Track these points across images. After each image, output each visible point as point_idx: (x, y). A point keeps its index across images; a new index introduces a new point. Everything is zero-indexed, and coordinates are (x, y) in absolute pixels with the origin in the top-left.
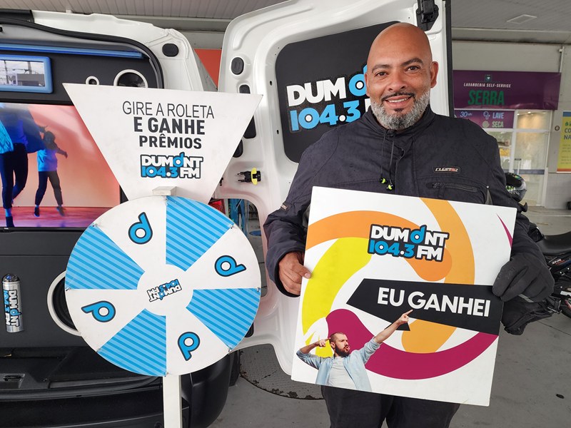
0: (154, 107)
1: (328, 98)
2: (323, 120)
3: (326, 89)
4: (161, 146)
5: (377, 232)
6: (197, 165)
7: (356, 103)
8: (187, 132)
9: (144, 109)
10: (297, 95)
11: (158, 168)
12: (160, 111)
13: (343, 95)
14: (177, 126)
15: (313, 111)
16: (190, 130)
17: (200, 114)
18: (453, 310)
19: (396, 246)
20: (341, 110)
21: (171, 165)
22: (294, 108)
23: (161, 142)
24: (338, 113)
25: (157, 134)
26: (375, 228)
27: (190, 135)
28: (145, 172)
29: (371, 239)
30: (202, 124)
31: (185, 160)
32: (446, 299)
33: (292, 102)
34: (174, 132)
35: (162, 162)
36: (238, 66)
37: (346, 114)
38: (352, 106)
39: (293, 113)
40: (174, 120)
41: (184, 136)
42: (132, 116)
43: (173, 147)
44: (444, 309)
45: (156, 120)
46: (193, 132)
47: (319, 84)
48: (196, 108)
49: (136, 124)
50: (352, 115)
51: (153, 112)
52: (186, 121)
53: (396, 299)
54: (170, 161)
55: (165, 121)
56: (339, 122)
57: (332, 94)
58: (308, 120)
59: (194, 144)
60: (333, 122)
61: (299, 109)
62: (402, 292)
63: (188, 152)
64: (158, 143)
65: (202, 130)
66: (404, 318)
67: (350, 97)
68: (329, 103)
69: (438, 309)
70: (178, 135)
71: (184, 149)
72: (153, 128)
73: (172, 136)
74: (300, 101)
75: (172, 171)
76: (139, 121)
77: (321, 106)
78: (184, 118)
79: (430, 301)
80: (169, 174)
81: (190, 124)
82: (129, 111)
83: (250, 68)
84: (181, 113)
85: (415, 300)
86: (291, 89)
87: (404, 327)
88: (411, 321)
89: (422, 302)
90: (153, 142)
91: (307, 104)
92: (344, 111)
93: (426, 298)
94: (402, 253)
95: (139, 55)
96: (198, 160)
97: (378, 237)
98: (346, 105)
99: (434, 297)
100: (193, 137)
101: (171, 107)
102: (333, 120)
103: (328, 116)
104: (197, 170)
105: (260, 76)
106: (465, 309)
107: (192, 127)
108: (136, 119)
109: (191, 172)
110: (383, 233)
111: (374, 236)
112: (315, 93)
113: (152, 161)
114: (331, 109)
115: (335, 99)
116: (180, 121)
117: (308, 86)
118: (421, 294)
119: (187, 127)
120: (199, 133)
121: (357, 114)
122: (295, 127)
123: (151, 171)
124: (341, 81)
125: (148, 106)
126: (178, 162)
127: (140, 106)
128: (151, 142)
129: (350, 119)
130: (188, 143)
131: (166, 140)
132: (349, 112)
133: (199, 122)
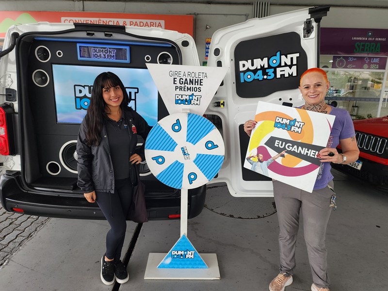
0: (182, 73)
1: (259, 67)
2: (256, 77)
3: (258, 63)
4: (184, 90)
5: (278, 120)
6: (199, 99)
7: (273, 70)
8: (195, 84)
9: (178, 74)
10: (244, 65)
11: (182, 100)
12: (184, 75)
13: (266, 66)
14: (191, 82)
15: (252, 74)
16: (196, 83)
17: (201, 76)
18: (302, 153)
19: (284, 125)
20: (265, 73)
22: (243, 72)
23: (184, 89)
24: (263, 75)
25: (183, 86)
26: (278, 118)
27: (196, 86)
28: (177, 102)
29: (276, 122)
30: (202, 81)
31: (194, 96)
32: (300, 148)
33: (242, 69)
34: (190, 84)
35: (184, 98)
36: (217, 52)
37: (267, 75)
38: (271, 71)
39: (242, 74)
40: (190, 79)
41: (194, 86)
42: (173, 77)
43: (189, 91)
44: (299, 152)
45: (182, 79)
46: (198, 85)
47: (255, 60)
48: (200, 74)
49: (174, 81)
50: (270, 75)
51: (182, 75)
52: (195, 80)
53: (282, 145)
54: (188, 98)
55: (186, 79)
56: (264, 79)
57: (261, 66)
58: (249, 77)
59: (198, 90)
60: (261, 79)
61: (245, 72)
62: (284, 143)
63: (195, 93)
64: (183, 89)
65: (202, 84)
66: (283, 153)
67: (270, 67)
68: (259, 69)
69: (296, 151)
70: (191, 86)
71: (194, 92)
72: (181, 83)
73: (189, 86)
74: (245, 69)
75: (189, 102)
76: (175, 80)
77: (255, 71)
78: (194, 79)
79: (294, 148)
80: (186, 103)
81: (197, 81)
82: (171, 75)
83: (223, 52)
84: (193, 76)
85: (288, 146)
86: (241, 63)
87: (283, 156)
88: (286, 154)
89: (291, 148)
90: (181, 89)
91: (248, 70)
92: (266, 74)
93: (293, 147)
94: (286, 128)
95: (170, 46)
96: (199, 97)
97: (278, 121)
98: (267, 71)
99: (295, 147)
100: (198, 87)
101: (189, 73)
102: (261, 78)
103: (258, 76)
104: (199, 101)
105: (227, 57)
106: (307, 154)
107: (198, 82)
108: (174, 79)
109: (196, 102)
110: (280, 120)
111: (277, 121)
112: (253, 65)
113: (180, 97)
114: (260, 72)
115: (262, 68)
116: (193, 79)
117: (250, 61)
118: (291, 145)
119: (195, 82)
120: (200, 85)
121: (273, 76)
122: (242, 81)
123: (179, 102)
124: (266, 59)
125: (180, 73)
126: (191, 98)
127: (176, 73)
128: (180, 89)
129: (269, 78)
130: (195, 89)
131: (186, 88)
132: (269, 74)
133: (201, 80)
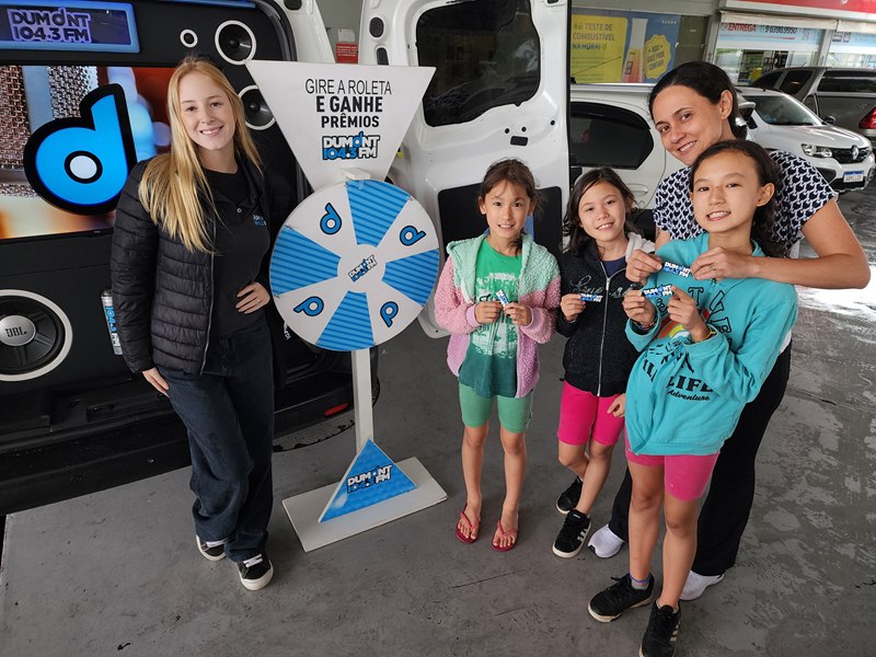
0: (336, 84)
4: (342, 126)
6: (375, 144)
8: (366, 110)
9: (326, 87)
12: (341, 89)
14: (357, 104)
16: (369, 107)
17: (378, 90)
21: (351, 146)
23: (342, 122)
25: (338, 114)
27: (369, 113)
28: (327, 154)
30: (380, 101)
31: (364, 138)
34: (354, 110)
35: (343, 143)
40: (354, 98)
41: (363, 114)
42: (315, 95)
43: (353, 126)
45: (338, 99)
46: (372, 110)
48: (375, 85)
49: (319, 104)
51: (335, 89)
52: (366, 98)
54: (350, 142)
55: (346, 99)
59: (372, 122)
64: (339, 123)
65: (380, 107)
70: (358, 113)
71: (363, 129)
72: (335, 107)
73: (353, 115)
75: (351, 152)
76: (321, 101)
78: (363, 96)
80: (348, 155)
81: (369, 101)
82: (311, 90)
84: (361, 89)
96: (375, 139)
100: (371, 115)
101: (352, 84)
104: (374, 149)
107: (371, 104)
108: (319, 98)
109: (368, 151)
113: (333, 142)
116: (360, 98)
119: (366, 104)
120: (377, 110)
123: (332, 153)
125: (331, 83)
126: (357, 142)
127: (322, 83)
128: (332, 122)
130: (367, 122)
131: (346, 120)
133: (377, 99)
